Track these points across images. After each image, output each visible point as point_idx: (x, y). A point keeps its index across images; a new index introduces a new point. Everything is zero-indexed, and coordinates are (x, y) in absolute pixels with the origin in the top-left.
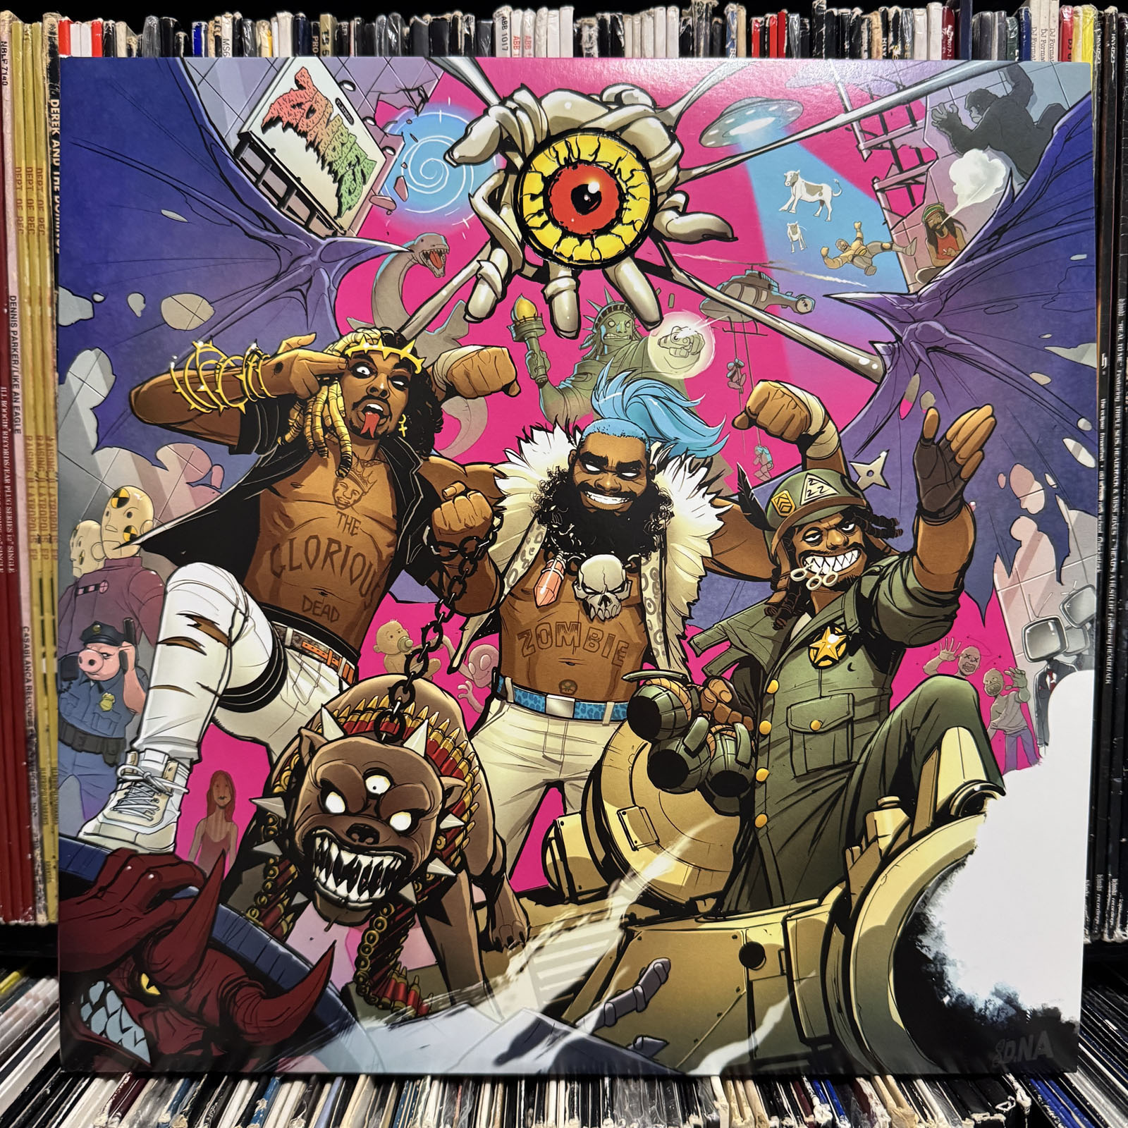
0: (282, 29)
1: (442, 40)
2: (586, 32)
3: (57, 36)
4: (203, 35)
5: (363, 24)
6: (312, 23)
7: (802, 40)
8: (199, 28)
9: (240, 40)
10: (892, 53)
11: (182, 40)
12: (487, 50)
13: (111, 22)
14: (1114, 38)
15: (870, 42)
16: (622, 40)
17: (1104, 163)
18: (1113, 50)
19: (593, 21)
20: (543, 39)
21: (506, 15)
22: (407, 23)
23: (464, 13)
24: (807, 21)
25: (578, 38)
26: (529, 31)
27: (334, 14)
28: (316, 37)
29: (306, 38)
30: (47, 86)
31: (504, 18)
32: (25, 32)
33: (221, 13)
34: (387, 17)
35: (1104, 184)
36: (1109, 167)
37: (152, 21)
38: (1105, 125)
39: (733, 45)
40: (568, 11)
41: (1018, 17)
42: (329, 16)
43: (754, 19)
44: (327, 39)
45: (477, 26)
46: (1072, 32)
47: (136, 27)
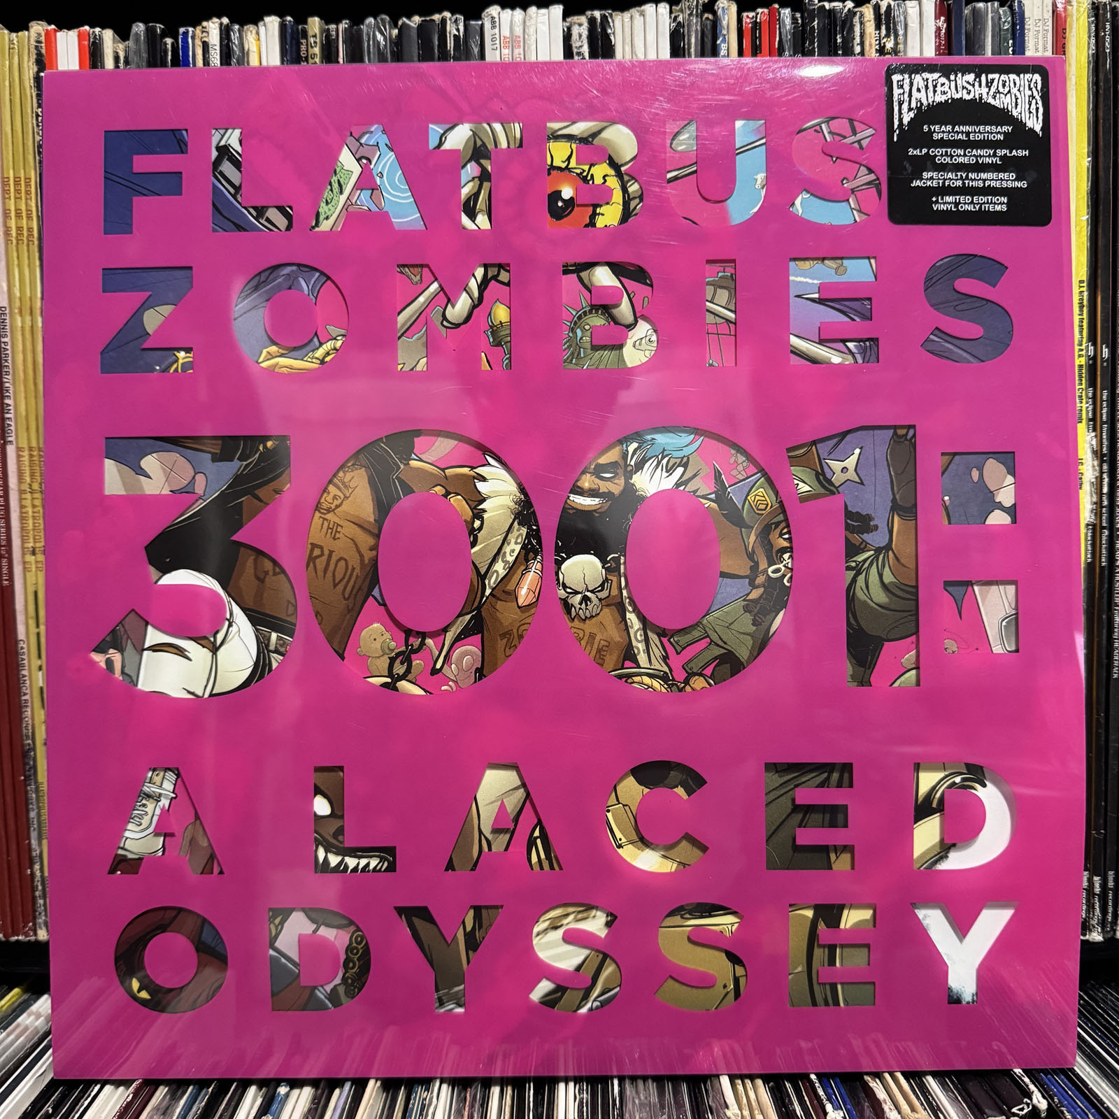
0: (270, 33)
1: (431, 42)
2: (575, 31)
3: (43, 45)
4: (190, 40)
5: (351, 27)
6: (300, 27)
7: (794, 35)
8: (186, 34)
9: (228, 44)
10: (884, 46)
11: (169, 47)
12: (476, 50)
13: (97, 30)
14: (1108, 26)
15: (862, 36)
16: (612, 38)
17: (1101, 153)
18: (1108, 39)
19: (583, 19)
20: (533, 38)
21: (495, 15)
22: (396, 26)
23: (453, 14)
24: (798, 15)
25: (567, 37)
26: (518, 31)
27: (321, 18)
28: (304, 41)
29: (294, 42)
30: (34, 95)
31: (493, 18)
32: (11, 42)
33: (208, 18)
34: (375, 19)
35: (1101, 173)
36: (1106, 157)
37: (139, 28)
38: (1101, 114)
39: (724, 40)
40: (557, 10)
41: (1011, 7)
42: (317, 19)
43: (745, 14)
44: (315, 42)
45: (466, 26)
46: (1065, 21)
47: (123, 34)
